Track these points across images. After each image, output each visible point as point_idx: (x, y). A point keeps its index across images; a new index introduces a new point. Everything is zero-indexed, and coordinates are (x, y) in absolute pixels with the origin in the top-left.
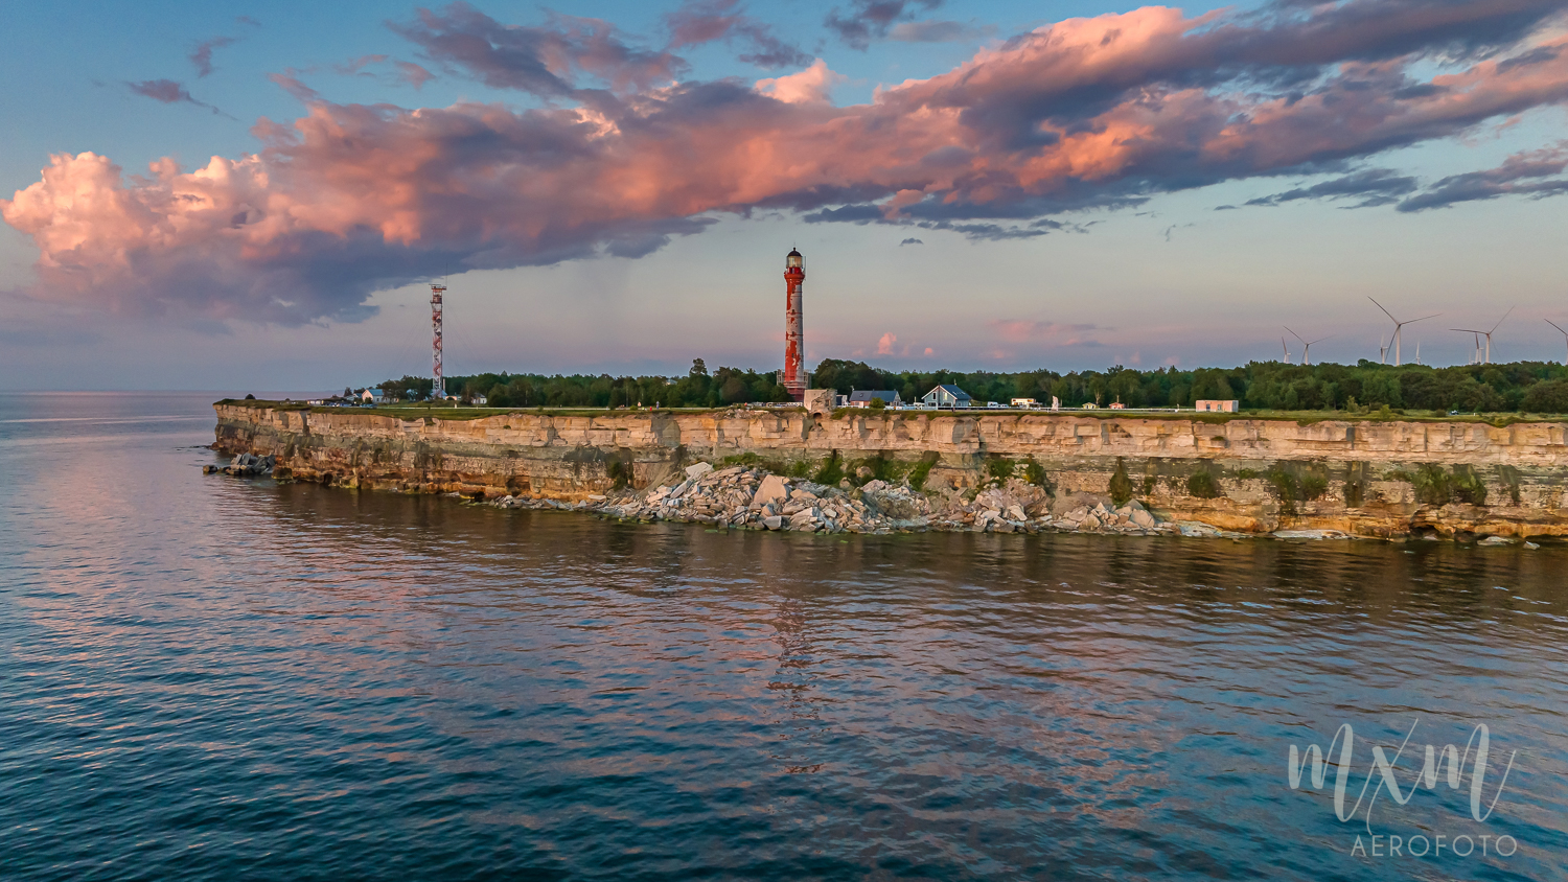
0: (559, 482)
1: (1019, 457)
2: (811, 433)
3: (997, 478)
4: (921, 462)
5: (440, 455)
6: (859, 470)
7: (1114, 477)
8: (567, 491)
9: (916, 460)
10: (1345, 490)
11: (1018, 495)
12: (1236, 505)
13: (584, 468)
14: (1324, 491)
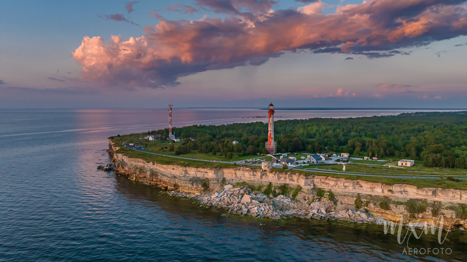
0: (188, 188)
1: (327, 190)
2: (263, 176)
3: (319, 197)
4: (297, 188)
5: (157, 173)
6: (277, 191)
7: (356, 199)
8: (190, 190)
9: (295, 187)
10: (432, 211)
11: (325, 204)
12: (395, 213)
13: (195, 184)
14: (425, 211)
